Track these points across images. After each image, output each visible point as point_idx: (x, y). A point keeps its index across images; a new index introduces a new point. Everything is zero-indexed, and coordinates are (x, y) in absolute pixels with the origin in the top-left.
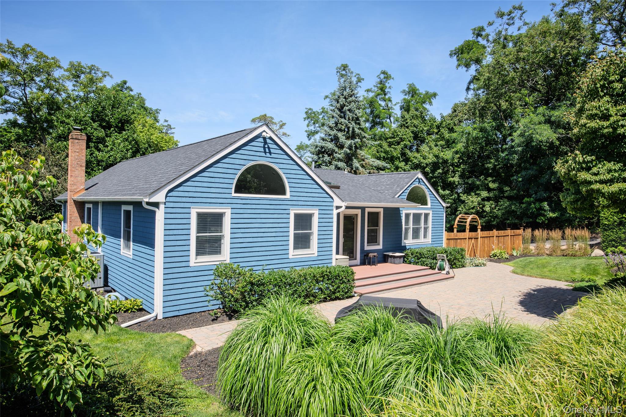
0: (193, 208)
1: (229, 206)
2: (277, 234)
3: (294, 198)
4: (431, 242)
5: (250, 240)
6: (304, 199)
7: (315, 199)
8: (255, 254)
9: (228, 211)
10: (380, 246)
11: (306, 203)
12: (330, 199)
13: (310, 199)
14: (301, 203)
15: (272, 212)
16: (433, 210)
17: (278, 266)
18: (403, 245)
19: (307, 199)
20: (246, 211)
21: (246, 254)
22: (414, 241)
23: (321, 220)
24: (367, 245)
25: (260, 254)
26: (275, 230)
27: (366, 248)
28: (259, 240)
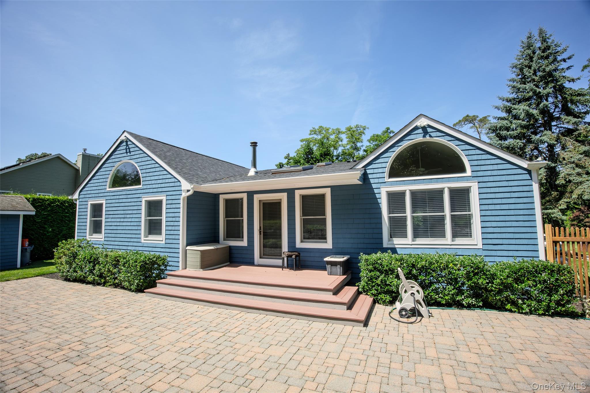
0: (89, 201)
1: (105, 198)
2: (133, 220)
3: (145, 187)
4: (480, 246)
5: (116, 224)
6: (154, 186)
7: (163, 185)
8: (118, 235)
9: (104, 202)
10: (328, 245)
11: (155, 190)
12: (178, 184)
13: (159, 186)
14: (151, 190)
15: (129, 200)
16: (481, 179)
17: (133, 248)
18: (385, 245)
19: (157, 186)
20: (114, 201)
21: (113, 235)
22: (420, 241)
23: (169, 206)
24: (302, 242)
25: (122, 236)
26: (131, 216)
27: (299, 244)
28: (121, 224)
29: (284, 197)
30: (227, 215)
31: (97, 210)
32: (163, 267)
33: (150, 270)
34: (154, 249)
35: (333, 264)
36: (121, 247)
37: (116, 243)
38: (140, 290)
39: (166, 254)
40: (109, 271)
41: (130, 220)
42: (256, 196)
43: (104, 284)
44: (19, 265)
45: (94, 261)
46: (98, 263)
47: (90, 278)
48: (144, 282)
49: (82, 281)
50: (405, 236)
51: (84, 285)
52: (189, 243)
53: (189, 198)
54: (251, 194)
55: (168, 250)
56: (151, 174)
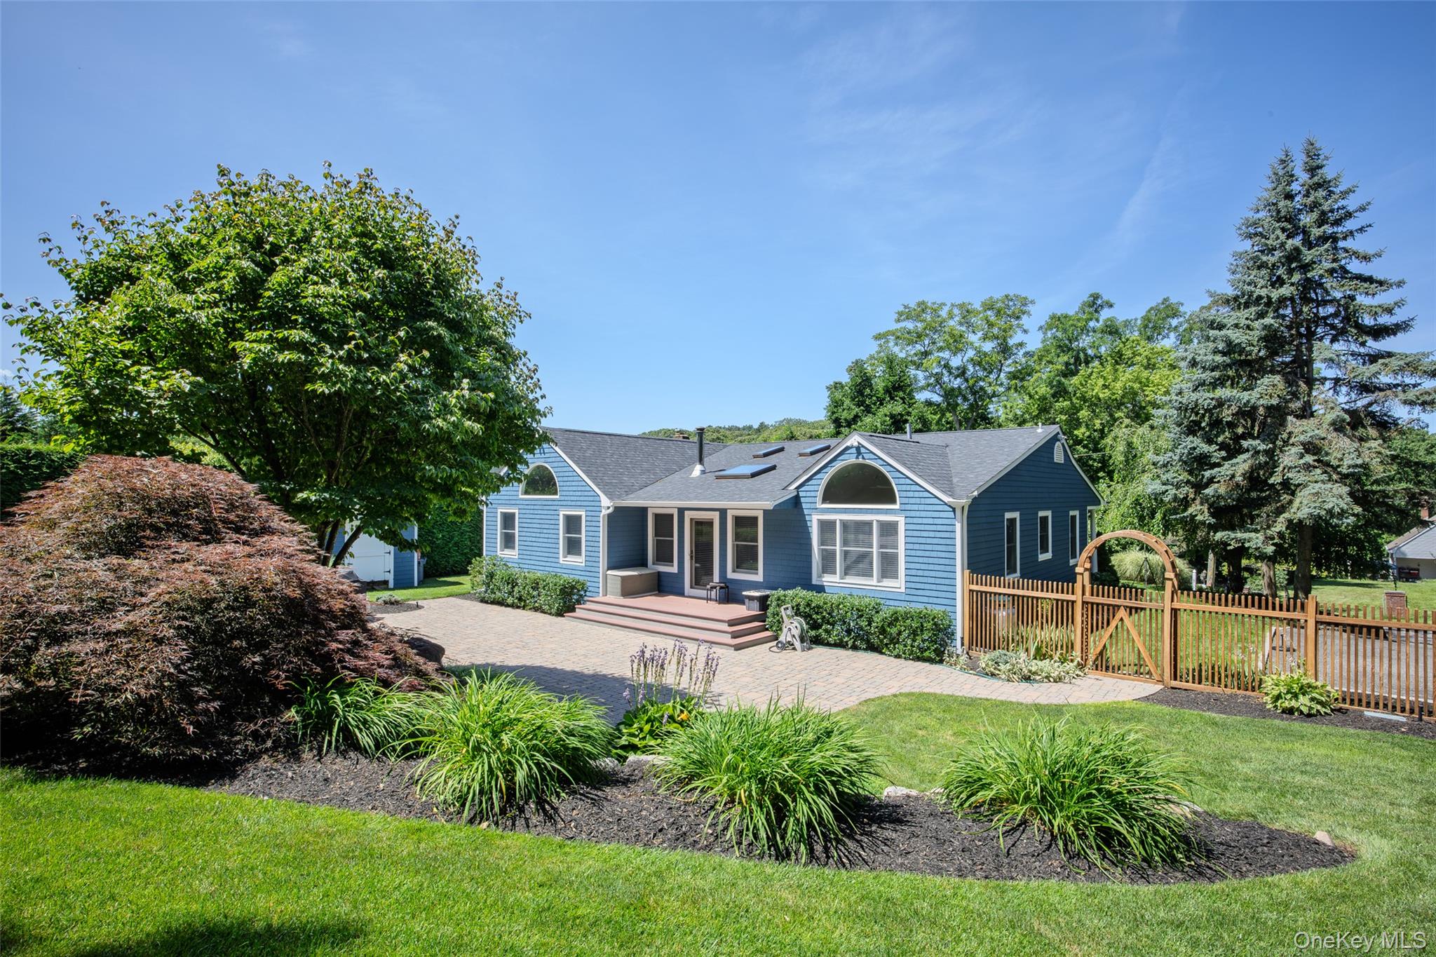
0: (499, 509)
1: (517, 507)
2: (550, 536)
3: (563, 498)
4: (903, 590)
5: (531, 539)
6: (572, 498)
7: (582, 498)
8: (534, 553)
9: (516, 511)
10: (759, 577)
11: (573, 503)
12: (597, 499)
13: (578, 498)
14: (569, 503)
15: (546, 512)
16: (909, 514)
17: (551, 569)
18: (814, 582)
19: (575, 498)
20: (528, 511)
21: (528, 553)
22: (850, 580)
23: (588, 523)
24: (734, 571)
25: (538, 554)
26: (548, 531)
27: (731, 575)
28: (537, 540)
29: (716, 517)
30: (657, 534)
31: (508, 520)
32: (582, 593)
33: (571, 594)
34: (574, 572)
35: (751, 598)
36: (537, 568)
37: (532, 562)
38: (560, 614)
39: (586, 578)
40: (528, 593)
41: (546, 536)
42: (686, 512)
43: (524, 608)
44: (416, 584)
45: (512, 583)
46: (517, 584)
47: (510, 601)
48: (564, 606)
49: (501, 603)
50: (835, 573)
51: (503, 608)
52: (611, 567)
53: (609, 515)
54: (681, 511)
55: (588, 574)
56: (568, 483)
